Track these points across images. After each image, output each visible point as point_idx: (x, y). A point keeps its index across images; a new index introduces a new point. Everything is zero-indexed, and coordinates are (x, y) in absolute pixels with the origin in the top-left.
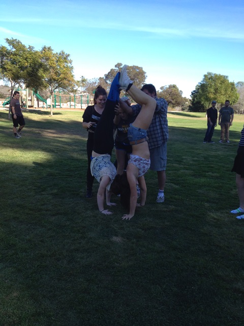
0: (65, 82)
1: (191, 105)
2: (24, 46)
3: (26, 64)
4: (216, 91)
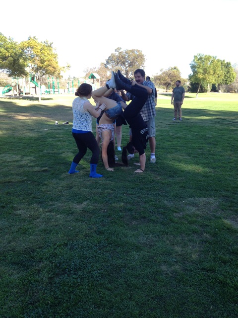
0: (50, 68)
3: (7, 54)
4: (205, 71)
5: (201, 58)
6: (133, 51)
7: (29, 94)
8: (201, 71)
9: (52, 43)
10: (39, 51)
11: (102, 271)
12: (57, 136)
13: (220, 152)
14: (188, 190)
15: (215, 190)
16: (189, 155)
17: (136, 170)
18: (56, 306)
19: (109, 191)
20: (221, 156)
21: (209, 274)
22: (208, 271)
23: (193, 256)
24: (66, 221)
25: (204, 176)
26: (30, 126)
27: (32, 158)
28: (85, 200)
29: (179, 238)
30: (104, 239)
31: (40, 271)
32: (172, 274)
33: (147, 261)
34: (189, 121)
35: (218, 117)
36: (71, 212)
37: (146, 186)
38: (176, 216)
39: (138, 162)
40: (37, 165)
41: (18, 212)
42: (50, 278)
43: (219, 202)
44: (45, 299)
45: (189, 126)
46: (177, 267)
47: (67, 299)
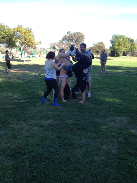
0: (30, 43)
3: (5, 35)
4: (119, 44)
5: (116, 37)
6: (77, 33)
7: (18, 58)
8: (117, 44)
9: (31, 29)
10: (24, 33)
11: (60, 160)
12: (34, 82)
13: (128, 90)
14: (110, 113)
15: (126, 113)
16: (110, 92)
17: (80, 101)
18: (34, 180)
19: (64, 113)
20: (129, 93)
21: (123, 161)
22: (121, 159)
23: (113, 151)
24: (39, 131)
25: (119, 105)
26: (18, 76)
27: (20, 94)
28: (50, 119)
29: (105, 141)
30: (61, 141)
31: (24, 160)
32: (101, 161)
33: (86, 154)
34: (110, 73)
35: (127, 70)
36: (42, 126)
37: (85, 111)
38: (103, 128)
39: (81, 96)
40: (23, 99)
41: (12, 126)
42: (30, 164)
43: (128, 119)
44: (27, 177)
45: (110, 76)
46: (104, 157)
47: (40, 176)
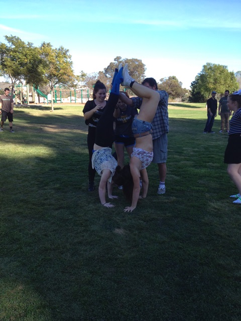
1: (191, 96)
2: (23, 43)
4: (216, 81)
8: (212, 80)
